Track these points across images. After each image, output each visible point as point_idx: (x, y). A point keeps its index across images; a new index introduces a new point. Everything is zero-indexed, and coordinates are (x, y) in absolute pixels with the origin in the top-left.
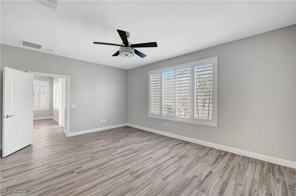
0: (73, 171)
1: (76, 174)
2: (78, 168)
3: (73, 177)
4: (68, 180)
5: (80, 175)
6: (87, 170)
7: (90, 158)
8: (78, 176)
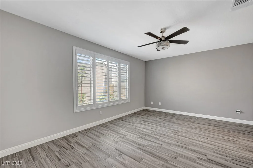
0: (208, 160)
1: (207, 156)
2: (201, 159)
3: (212, 156)
4: (217, 157)
5: (205, 153)
6: (196, 152)
7: (179, 158)
8: (207, 154)
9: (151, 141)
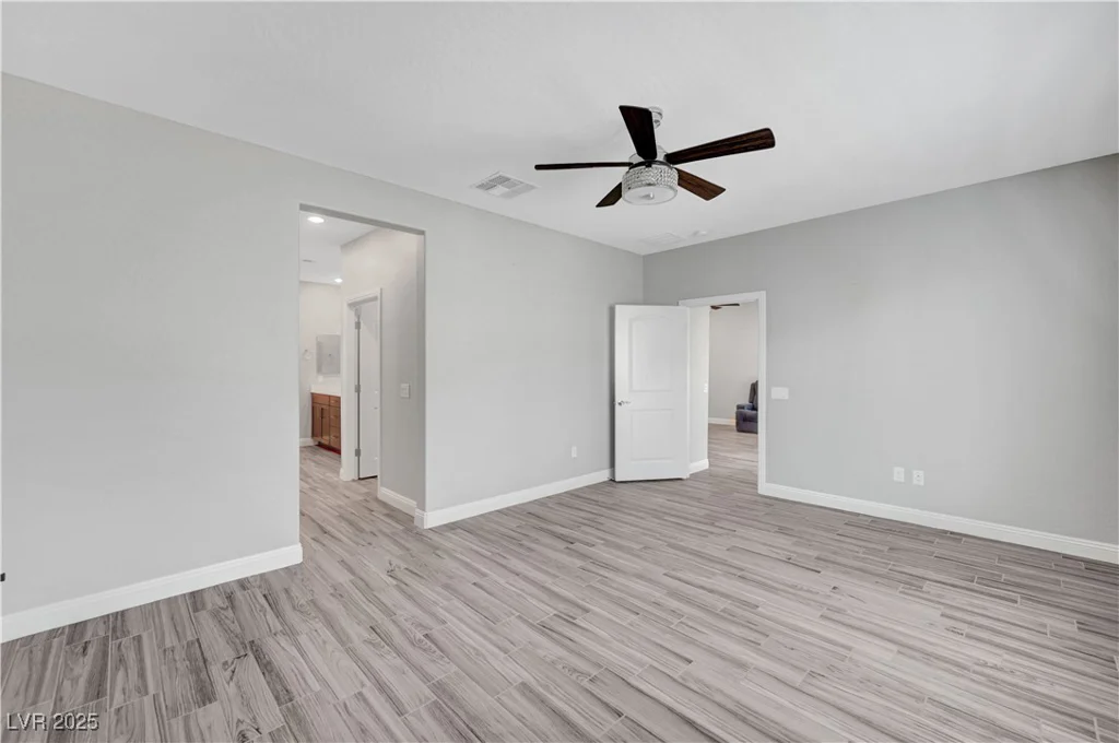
9: (702, 588)
